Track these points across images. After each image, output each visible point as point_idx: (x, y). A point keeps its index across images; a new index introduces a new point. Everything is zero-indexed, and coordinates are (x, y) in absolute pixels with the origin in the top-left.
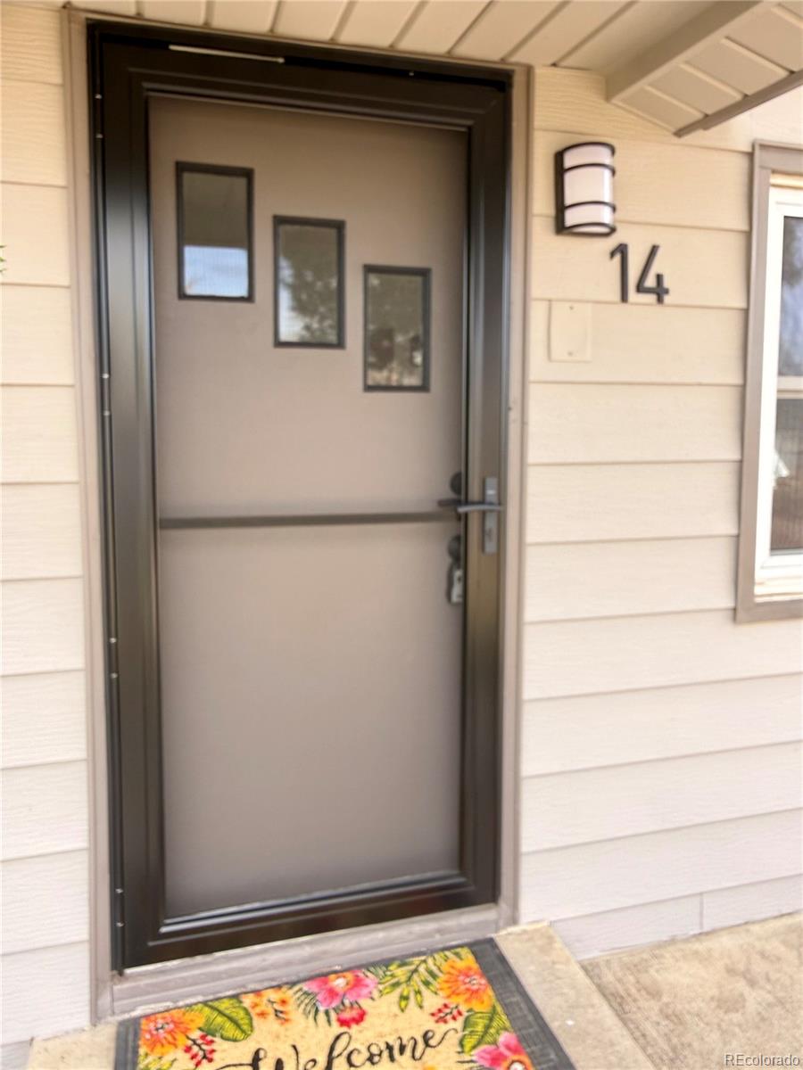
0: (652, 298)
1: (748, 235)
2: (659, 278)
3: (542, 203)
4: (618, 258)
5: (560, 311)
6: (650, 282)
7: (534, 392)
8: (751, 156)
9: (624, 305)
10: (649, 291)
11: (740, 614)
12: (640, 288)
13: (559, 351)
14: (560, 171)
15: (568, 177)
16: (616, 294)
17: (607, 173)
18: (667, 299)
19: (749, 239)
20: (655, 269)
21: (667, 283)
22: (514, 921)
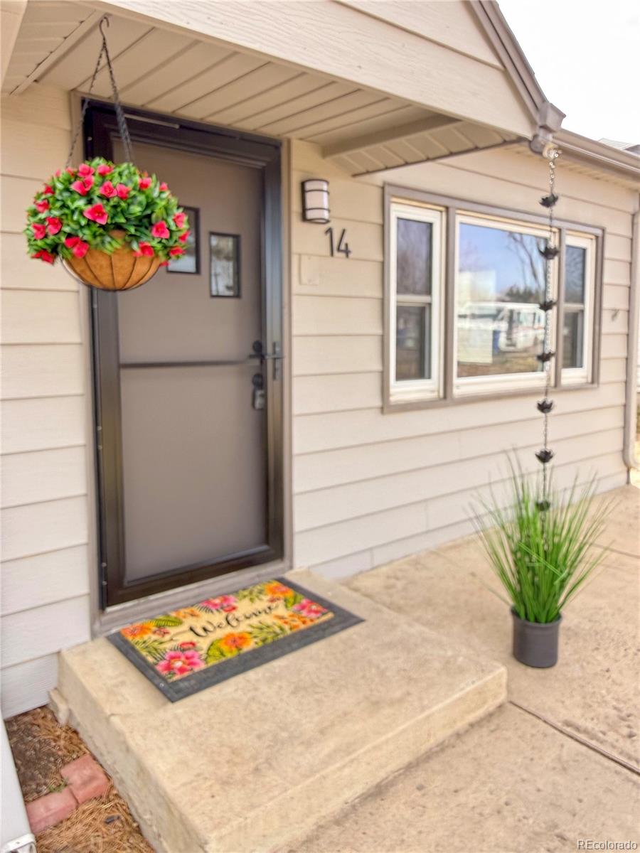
0: (343, 255)
1: (383, 226)
2: (347, 245)
3: (296, 207)
4: (329, 235)
5: (304, 259)
6: (343, 247)
7: (295, 299)
8: (383, 188)
9: (332, 259)
10: (342, 251)
11: (385, 410)
12: (339, 250)
13: (304, 279)
14: (303, 192)
15: (308, 195)
16: (328, 252)
17: (325, 195)
18: (350, 255)
19: (383, 228)
20: (345, 241)
21: (350, 248)
22: (291, 567)
